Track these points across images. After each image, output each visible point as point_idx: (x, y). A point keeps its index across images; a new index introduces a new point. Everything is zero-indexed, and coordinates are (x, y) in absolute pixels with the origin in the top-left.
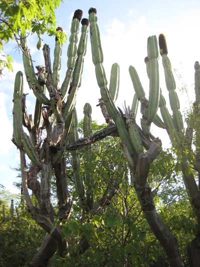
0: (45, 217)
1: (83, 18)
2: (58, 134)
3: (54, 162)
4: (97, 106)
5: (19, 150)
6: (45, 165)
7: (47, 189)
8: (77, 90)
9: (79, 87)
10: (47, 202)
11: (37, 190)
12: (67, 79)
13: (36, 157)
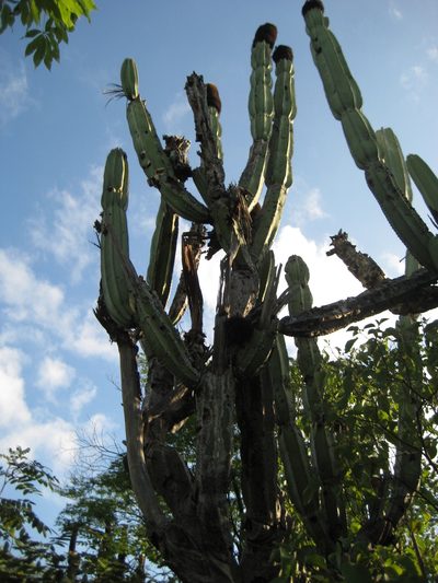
0: (215, 561)
1: (277, 44)
2: (244, 293)
3: (242, 369)
4: (329, 254)
5: (115, 344)
6: (215, 378)
7: (223, 459)
8: (282, 191)
9: (288, 185)
10: (220, 505)
11: (171, 477)
12: (257, 160)
13: (182, 352)
